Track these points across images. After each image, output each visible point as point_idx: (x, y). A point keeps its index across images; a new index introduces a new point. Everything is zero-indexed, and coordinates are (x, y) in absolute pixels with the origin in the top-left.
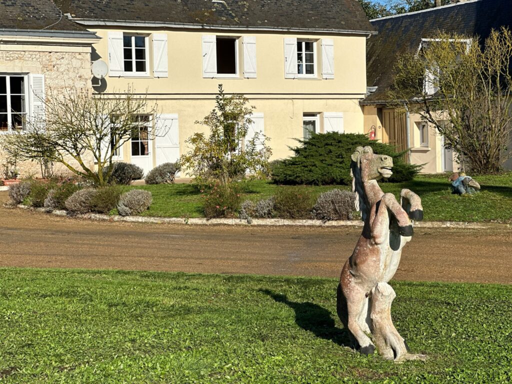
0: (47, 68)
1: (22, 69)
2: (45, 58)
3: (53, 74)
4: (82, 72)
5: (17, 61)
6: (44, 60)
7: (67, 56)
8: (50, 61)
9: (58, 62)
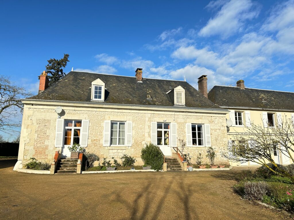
0: (211, 122)
1: (202, 122)
2: (210, 118)
3: (213, 124)
4: (223, 124)
5: (200, 119)
6: (210, 119)
7: (217, 118)
8: (212, 119)
9: (215, 120)
